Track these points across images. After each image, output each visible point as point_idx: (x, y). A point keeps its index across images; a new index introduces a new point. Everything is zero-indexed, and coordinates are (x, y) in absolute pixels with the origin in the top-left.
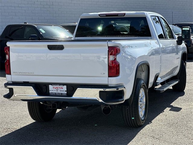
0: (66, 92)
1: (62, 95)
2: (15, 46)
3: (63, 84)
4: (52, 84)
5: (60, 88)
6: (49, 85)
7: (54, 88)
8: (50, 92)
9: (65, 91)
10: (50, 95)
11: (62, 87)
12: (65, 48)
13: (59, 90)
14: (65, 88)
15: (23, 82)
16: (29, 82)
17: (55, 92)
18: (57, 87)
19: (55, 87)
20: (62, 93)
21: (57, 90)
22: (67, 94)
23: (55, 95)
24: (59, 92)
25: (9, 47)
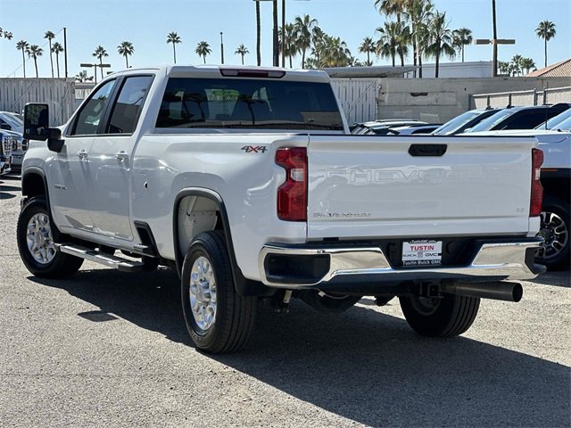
0: (440, 257)
1: (430, 265)
3: (436, 239)
4: (409, 239)
5: (427, 248)
6: (404, 243)
7: (414, 248)
8: (404, 259)
9: (439, 254)
10: (404, 266)
11: (432, 245)
13: (424, 253)
14: (438, 246)
16: (337, 238)
17: (416, 258)
18: (420, 245)
19: (417, 245)
20: (430, 261)
21: (420, 254)
22: (442, 261)
23: (416, 266)
24: (425, 258)
25: (305, 148)
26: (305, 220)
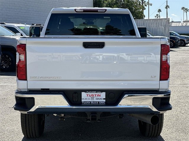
0: (105, 100)
1: (99, 104)
2: (35, 43)
3: (102, 91)
4: (86, 91)
5: (96, 95)
6: (82, 93)
7: (88, 95)
8: (83, 100)
9: (104, 99)
10: (83, 105)
11: (99, 94)
12: (106, 46)
13: (95, 98)
14: (103, 95)
15: (41, 89)
16: (49, 89)
17: (90, 100)
18: (92, 94)
19: (90, 94)
20: (99, 102)
21: (93, 98)
22: (106, 102)
23: (90, 105)
24: (95, 100)
25: (25, 45)
26: (26, 80)
